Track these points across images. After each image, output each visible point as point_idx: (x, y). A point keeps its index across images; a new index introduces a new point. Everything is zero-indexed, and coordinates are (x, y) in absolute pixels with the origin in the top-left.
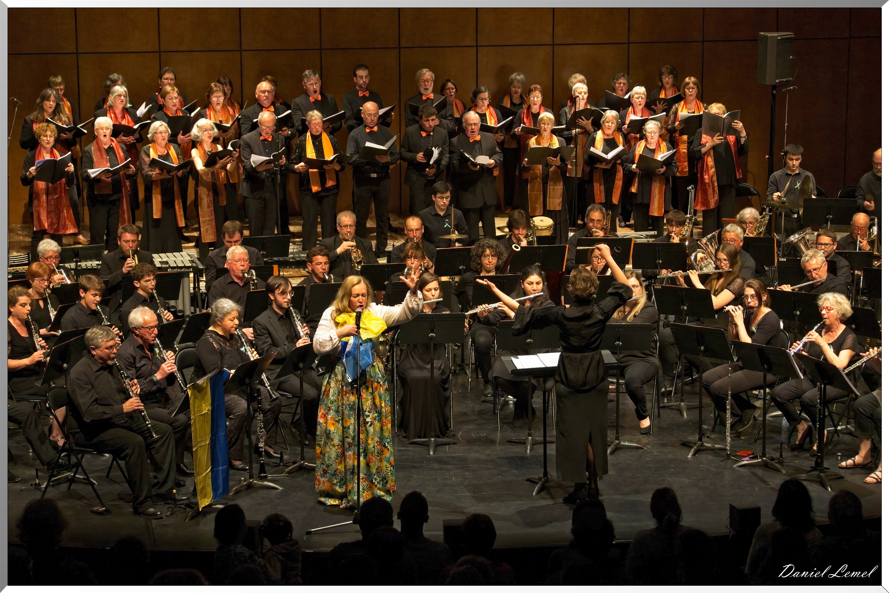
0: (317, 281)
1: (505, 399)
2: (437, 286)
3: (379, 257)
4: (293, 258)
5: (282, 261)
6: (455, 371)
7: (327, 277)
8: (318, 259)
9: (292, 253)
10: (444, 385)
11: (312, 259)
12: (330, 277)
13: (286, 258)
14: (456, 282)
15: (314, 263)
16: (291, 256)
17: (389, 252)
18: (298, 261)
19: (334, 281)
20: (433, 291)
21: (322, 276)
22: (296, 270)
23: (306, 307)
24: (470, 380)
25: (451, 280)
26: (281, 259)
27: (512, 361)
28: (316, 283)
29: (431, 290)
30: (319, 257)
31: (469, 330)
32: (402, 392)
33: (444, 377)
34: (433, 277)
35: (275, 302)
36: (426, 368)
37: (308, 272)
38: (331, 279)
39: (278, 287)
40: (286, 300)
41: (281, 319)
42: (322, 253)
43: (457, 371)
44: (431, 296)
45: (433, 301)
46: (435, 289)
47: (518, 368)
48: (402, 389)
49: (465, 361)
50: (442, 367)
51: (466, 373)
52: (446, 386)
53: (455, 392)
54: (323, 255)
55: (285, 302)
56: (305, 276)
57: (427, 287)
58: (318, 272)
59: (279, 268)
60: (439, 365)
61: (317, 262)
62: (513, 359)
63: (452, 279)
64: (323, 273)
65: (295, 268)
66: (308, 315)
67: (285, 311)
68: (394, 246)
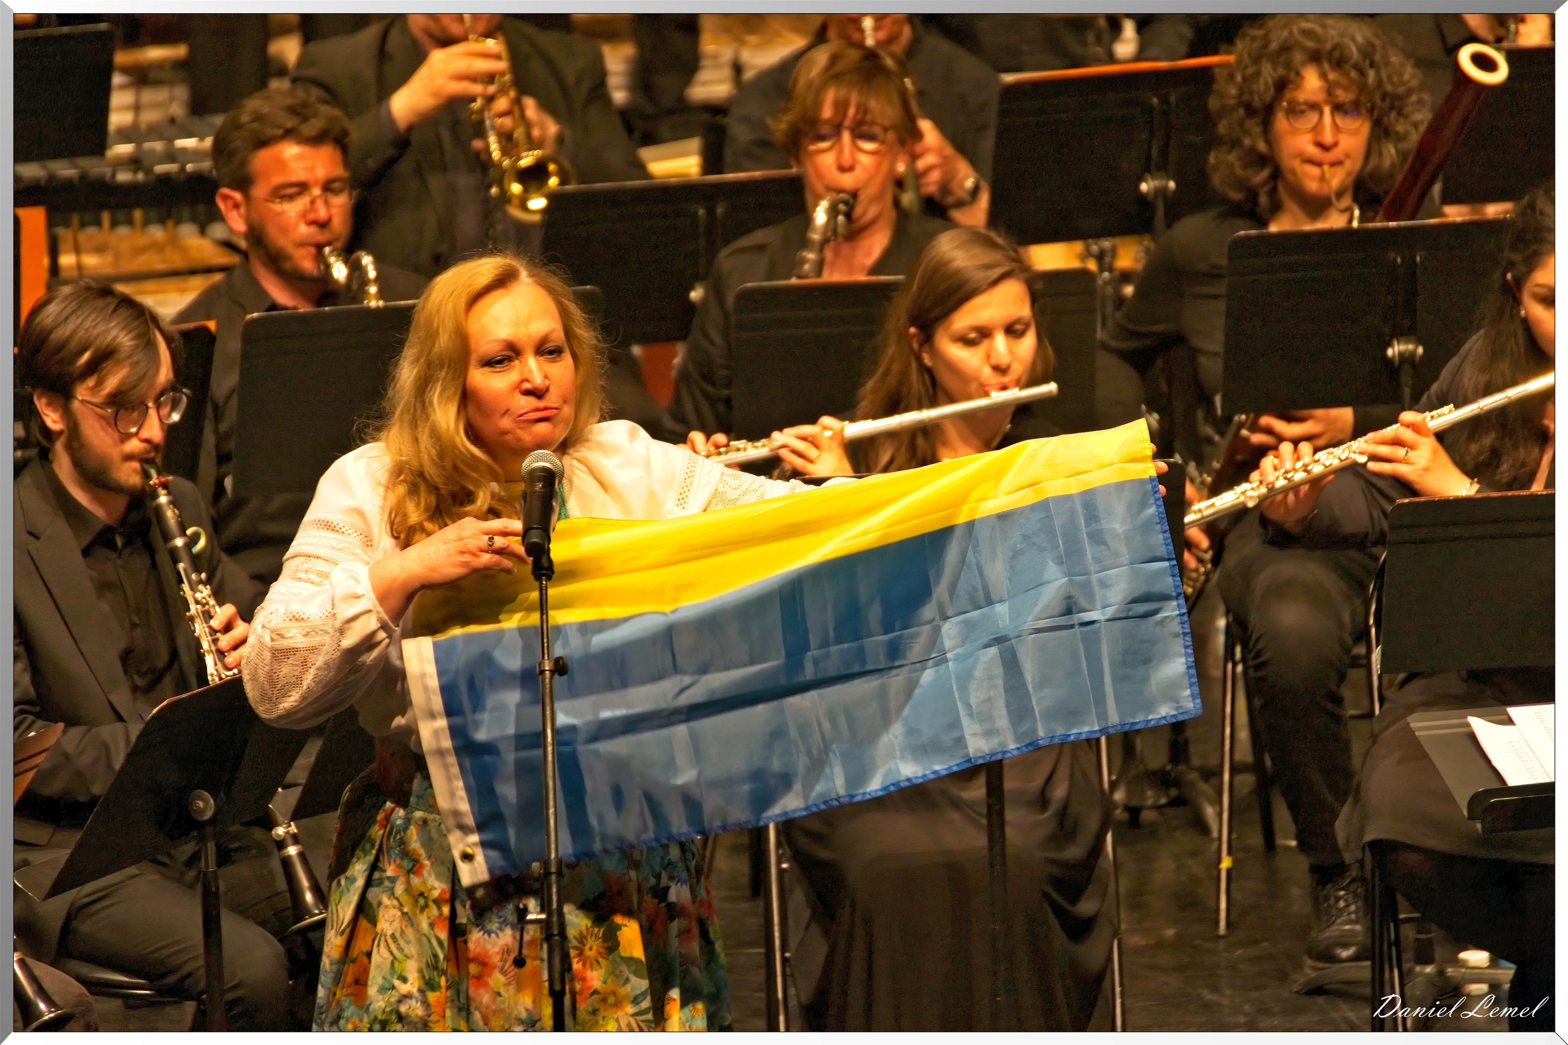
0: (280, 294)
1: (1441, 973)
2: (1025, 311)
3: (650, 139)
4: (135, 162)
5: (68, 184)
6: (1134, 812)
7: (340, 271)
8: (281, 164)
9: (125, 135)
10: (1075, 898)
11: (244, 163)
12: (356, 268)
13: (94, 167)
14: (1126, 277)
15: (260, 191)
16: (124, 149)
17: (716, 110)
18: (165, 179)
19: (381, 295)
20: (1000, 341)
21: (308, 265)
22: (157, 233)
23: (223, 458)
24: (1226, 863)
25: (1092, 266)
26: (65, 170)
27: (1473, 737)
28: (274, 307)
29: (984, 333)
30: (291, 150)
31: (1216, 561)
32: (819, 949)
33: (1074, 852)
34: (996, 256)
35: (69, 448)
36: (957, 804)
37: (228, 245)
38: (365, 282)
39: (94, 367)
40: (134, 445)
41: (101, 552)
42: (312, 127)
43: (1148, 816)
44: (987, 372)
45: (997, 397)
46: (1013, 330)
47: (1514, 779)
48: (815, 930)
49: (1194, 749)
50: (1059, 792)
51: (1201, 826)
52: (1086, 907)
53: (1135, 940)
54: (316, 140)
55: (129, 457)
56: (208, 270)
57: (964, 319)
58: (282, 242)
59: (51, 224)
60: (1039, 781)
61: (277, 180)
62: (1480, 726)
63: (1100, 257)
64: (319, 247)
65: (146, 223)
66: (238, 504)
67: (120, 503)
68: (738, 68)
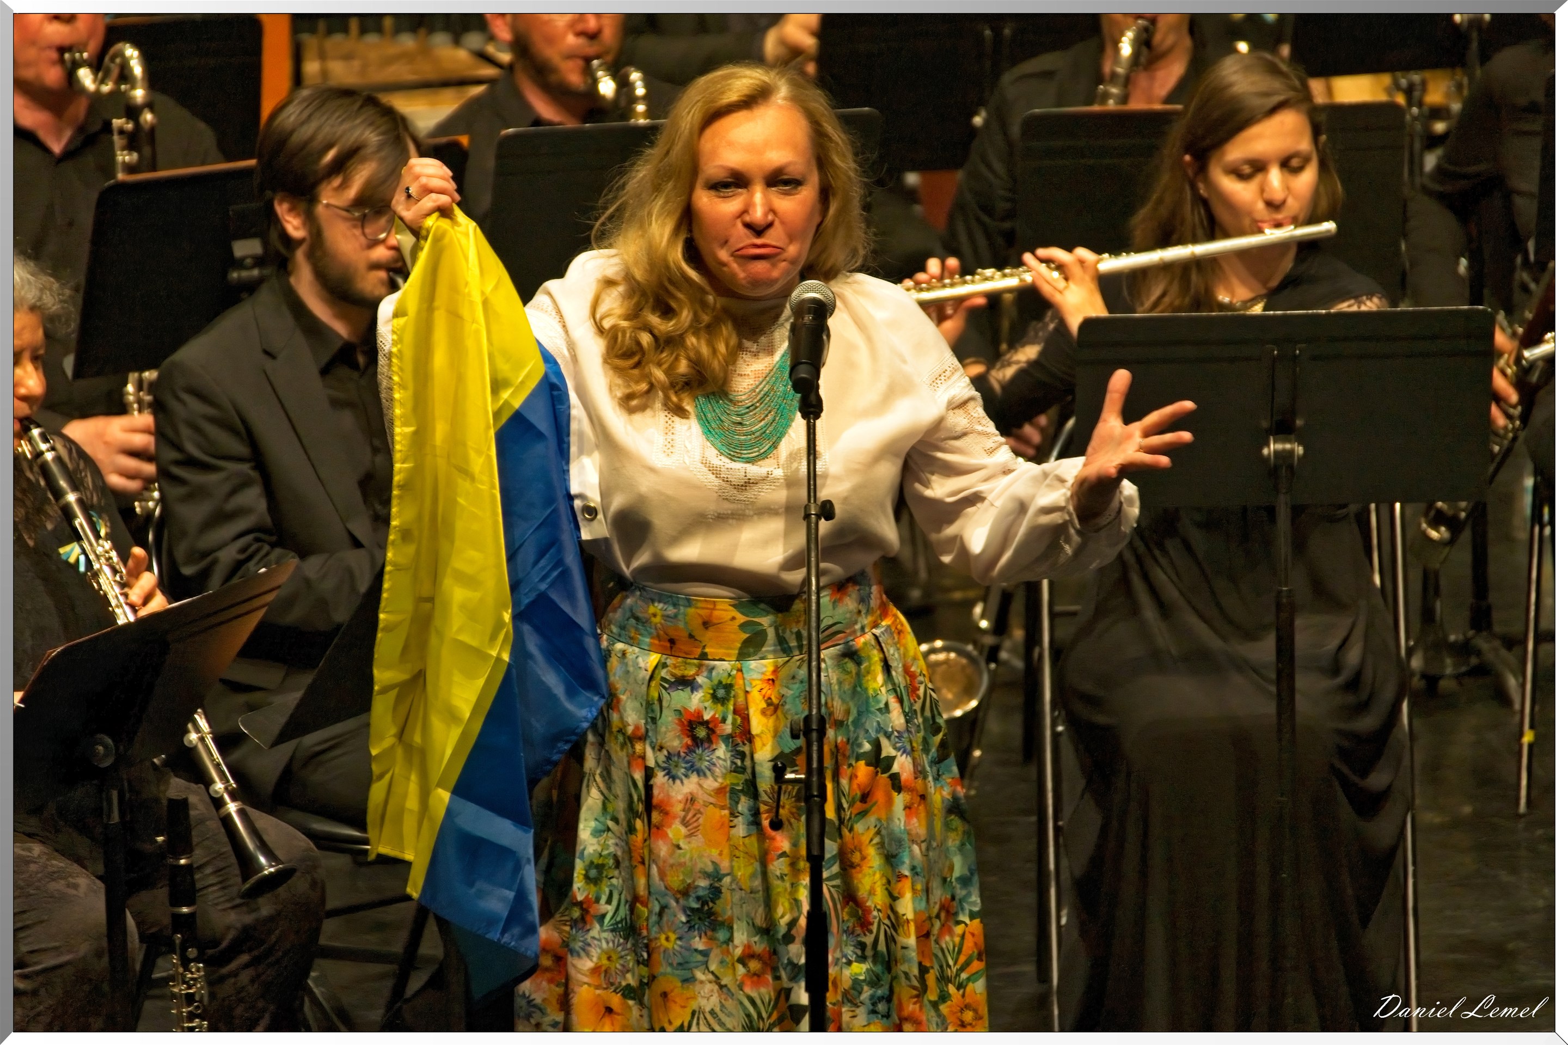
0: (545, 109)
2: (1305, 145)
6: (1431, 680)
10: (1365, 770)
12: (624, 84)
14: (1437, 113)
20: (1275, 177)
21: (574, 78)
24: (1528, 737)
25: (1401, 99)
28: (538, 122)
29: (1258, 167)
33: (1367, 723)
34: (1275, 84)
35: (311, 257)
36: (1244, 668)
38: (633, 100)
40: (381, 253)
43: (1444, 684)
44: (1261, 207)
45: (1271, 235)
46: (1289, 164)
49: (1496, 616)
50: (1353, 656)
51: (1502, 697)
52: (1378, 780)
53: (1430, 818)
55: (375, 266)
57: (1236, 151)
63: (1409, 91)
64: (588, 60)
